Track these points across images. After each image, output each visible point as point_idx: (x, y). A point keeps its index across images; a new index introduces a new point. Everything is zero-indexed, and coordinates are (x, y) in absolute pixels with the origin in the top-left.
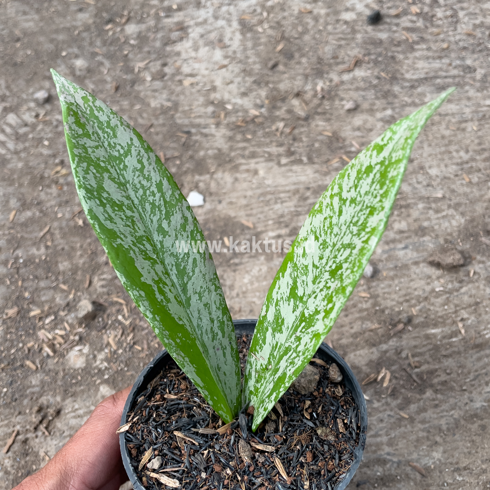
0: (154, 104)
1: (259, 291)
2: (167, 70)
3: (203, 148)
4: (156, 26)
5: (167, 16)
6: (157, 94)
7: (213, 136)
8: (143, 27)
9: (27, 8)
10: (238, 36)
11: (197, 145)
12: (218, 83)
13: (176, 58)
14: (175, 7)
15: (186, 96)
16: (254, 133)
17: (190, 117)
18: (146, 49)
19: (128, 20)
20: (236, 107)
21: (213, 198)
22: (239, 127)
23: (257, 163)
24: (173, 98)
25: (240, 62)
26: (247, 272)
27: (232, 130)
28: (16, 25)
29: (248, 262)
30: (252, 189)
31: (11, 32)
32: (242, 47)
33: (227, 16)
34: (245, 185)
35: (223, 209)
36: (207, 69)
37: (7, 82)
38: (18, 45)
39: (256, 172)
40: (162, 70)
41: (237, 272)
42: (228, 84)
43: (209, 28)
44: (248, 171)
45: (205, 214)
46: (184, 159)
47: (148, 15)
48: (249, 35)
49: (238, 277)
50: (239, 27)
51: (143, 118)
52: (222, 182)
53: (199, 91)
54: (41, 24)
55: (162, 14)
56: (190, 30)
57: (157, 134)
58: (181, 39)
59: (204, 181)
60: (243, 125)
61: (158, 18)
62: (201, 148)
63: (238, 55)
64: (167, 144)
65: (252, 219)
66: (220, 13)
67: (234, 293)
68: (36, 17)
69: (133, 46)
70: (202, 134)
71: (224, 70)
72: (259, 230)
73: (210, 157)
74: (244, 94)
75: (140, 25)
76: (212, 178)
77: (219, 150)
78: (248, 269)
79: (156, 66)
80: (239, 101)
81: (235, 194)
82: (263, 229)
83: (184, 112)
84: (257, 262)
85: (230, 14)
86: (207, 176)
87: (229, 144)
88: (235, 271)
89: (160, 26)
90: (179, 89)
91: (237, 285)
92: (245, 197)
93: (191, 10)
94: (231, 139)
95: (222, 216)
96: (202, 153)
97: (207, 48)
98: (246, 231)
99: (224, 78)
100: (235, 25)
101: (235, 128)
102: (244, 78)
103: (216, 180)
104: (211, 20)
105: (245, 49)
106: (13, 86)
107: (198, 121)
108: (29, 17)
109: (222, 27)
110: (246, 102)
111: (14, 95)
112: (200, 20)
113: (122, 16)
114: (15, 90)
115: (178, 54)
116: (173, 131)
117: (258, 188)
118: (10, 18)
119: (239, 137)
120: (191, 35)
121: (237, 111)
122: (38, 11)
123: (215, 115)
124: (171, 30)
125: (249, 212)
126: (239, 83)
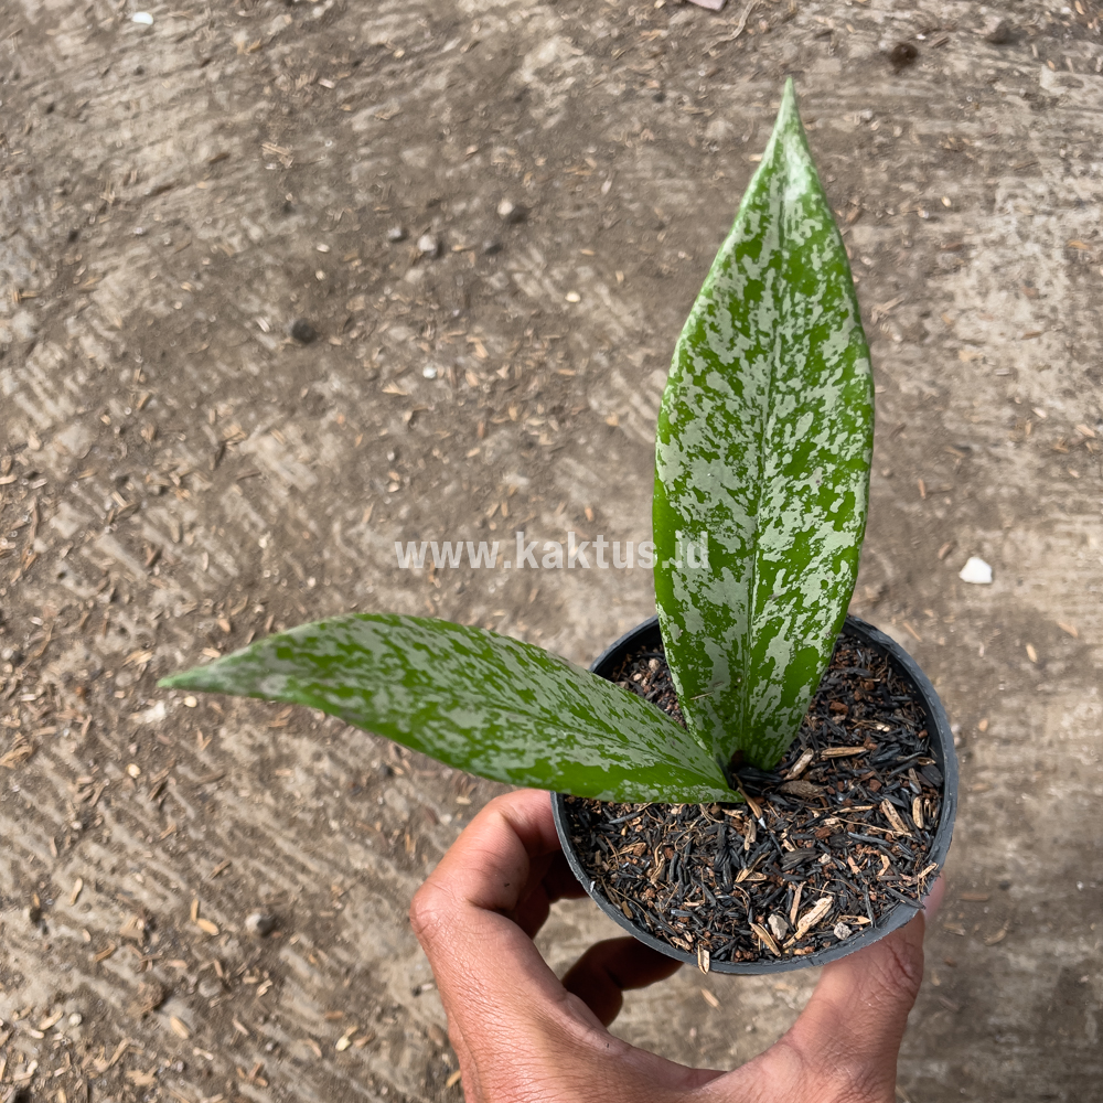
0: (906, 387)
1: (1088, 744)
2: (928, 324)
3: (992, 482)
4: (910, 237)
5: (932, 220)
6: (911, 369)
7: (1010, 462)
8: (887, 234)
9: (673, 166)
10: (1062, 280)
11: (982, 474)
12: (1022, 365)
13: (944, 304)
14: (947, 202)
15: (963, 381)
16: (1084, 468)
17: (969, 422)
18: (892, 279)
19: (860, 216)
20: (1054, 415)
21: (1008, 572)
22: (1057, 452)
23: (1086, 523)
24: (940, 382)
25: (1064, 330)
26: (1067, 709)
27: (1044, 456)
28: (654, 195)
29: (1068, 693)
30: (1076, 568)
31: (647, 210)
32: (1067, 303)
33: (1044, 237)
34: (1063, 560)
35: (1025, 595)
36: (1002, 334)
37: (645, 307)
38: (661, 237)
39: (1084, 540)
40: (920, 325)
41: (1049, 708)
42: (1040, 370)
43: (1010, 254)
44: (1069, 535)
45: (994, 599)
46: (958, 497)
47: (897, 212)
48: (1082, 280)
49: (1051, 716)
50: (1064, 262)
51: (886, 411)
52: (1023, 548)
53: (988, 375)
54: (700, 201)
55: (923, 214)
56: (973, 253)
57: (912, 444)
58: (957, 269)
59: (992, 541)
60: (1065, 450)
61: (914, 221)
62: (989, 481)
63: (1061, 317)
64: (929, 465)
65: (1074, 620)
66: (1032, 228)
67: (1045, 739)
68: (691, 185)
69: (867, 269)
70: (990, 455)
71: (1034, 341)
72: (1088, 642)
73: (1004, 501)
74: (1068, 394)
75: (880, 230)
76: (1005, 537)
77: (1021, 490)
78: (1069, 705)
79: (909, 317)
80: (1059, 405)
81: (1045, 573)
82: (1095, 642)
83: (959, 410)
84: (1085, 697)
85: (1049, 232)
86: (996, 534)
87: (1039, 481)
88: (1045, 704)
89: (917, 236)
90: (950, 365)
91: (1050, 727)
92: (1064, 581)
93: (976, 213)
94: (1041, 472)
95: (1023, 607)
96: (990, 491)
97: (1004, 294)
98: (1065, 641)
99: (1033, 357)
100: (1058, 254)
101: (1049, 453)
102: (1069, 362)
103: (1013, 542)
104: (1013, 240)
105: (1073, 308)
106: (657, 317)
107: (983, 430)
108: (678, 183)
109: (1035, 257)
110: (1071, 409)
111: (659, 333)
112: (993, 236)
113: (849, 206)
114: (663, 324)
115: (950, 297)
116: (941, 444)
117: (1086, 568)
118: (643, 179)
119: (1056, 471)
120: (976, 263)
121: (1054, 423)
122: (694, 173)
123: (1013, 424)
124: (937, 248)
125: (1070, 608)
126: (1061, 371)
